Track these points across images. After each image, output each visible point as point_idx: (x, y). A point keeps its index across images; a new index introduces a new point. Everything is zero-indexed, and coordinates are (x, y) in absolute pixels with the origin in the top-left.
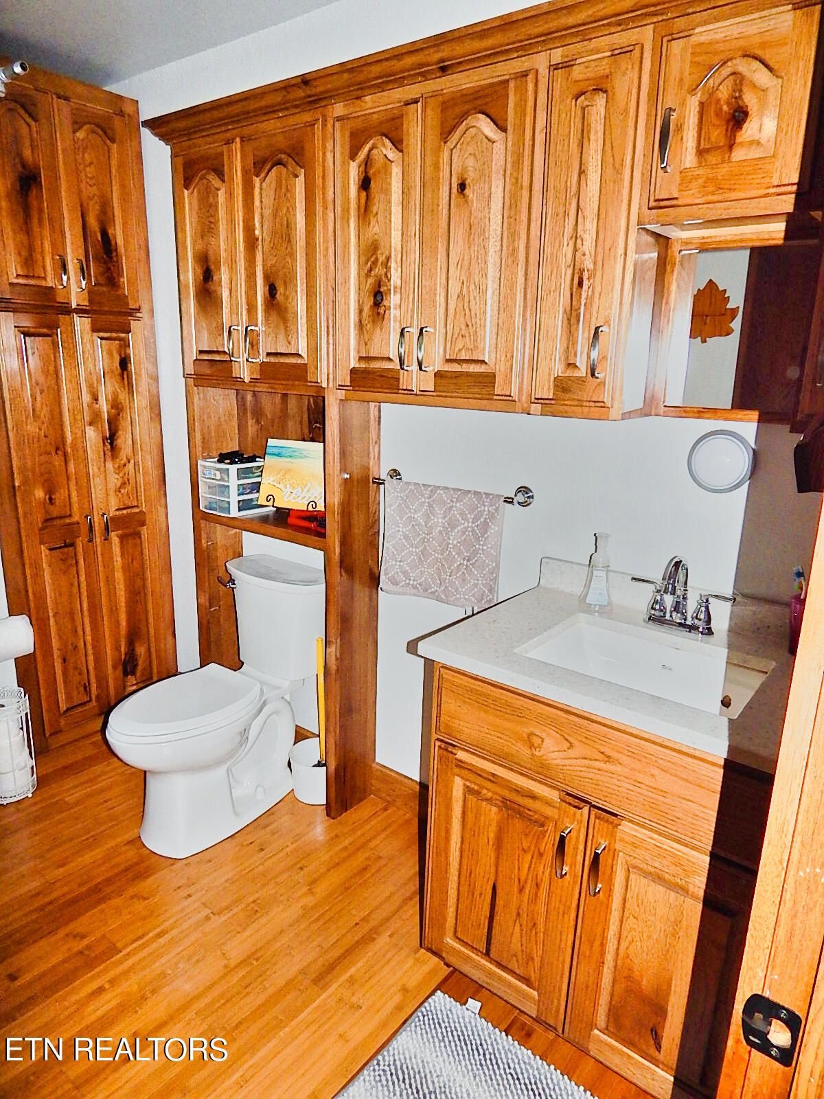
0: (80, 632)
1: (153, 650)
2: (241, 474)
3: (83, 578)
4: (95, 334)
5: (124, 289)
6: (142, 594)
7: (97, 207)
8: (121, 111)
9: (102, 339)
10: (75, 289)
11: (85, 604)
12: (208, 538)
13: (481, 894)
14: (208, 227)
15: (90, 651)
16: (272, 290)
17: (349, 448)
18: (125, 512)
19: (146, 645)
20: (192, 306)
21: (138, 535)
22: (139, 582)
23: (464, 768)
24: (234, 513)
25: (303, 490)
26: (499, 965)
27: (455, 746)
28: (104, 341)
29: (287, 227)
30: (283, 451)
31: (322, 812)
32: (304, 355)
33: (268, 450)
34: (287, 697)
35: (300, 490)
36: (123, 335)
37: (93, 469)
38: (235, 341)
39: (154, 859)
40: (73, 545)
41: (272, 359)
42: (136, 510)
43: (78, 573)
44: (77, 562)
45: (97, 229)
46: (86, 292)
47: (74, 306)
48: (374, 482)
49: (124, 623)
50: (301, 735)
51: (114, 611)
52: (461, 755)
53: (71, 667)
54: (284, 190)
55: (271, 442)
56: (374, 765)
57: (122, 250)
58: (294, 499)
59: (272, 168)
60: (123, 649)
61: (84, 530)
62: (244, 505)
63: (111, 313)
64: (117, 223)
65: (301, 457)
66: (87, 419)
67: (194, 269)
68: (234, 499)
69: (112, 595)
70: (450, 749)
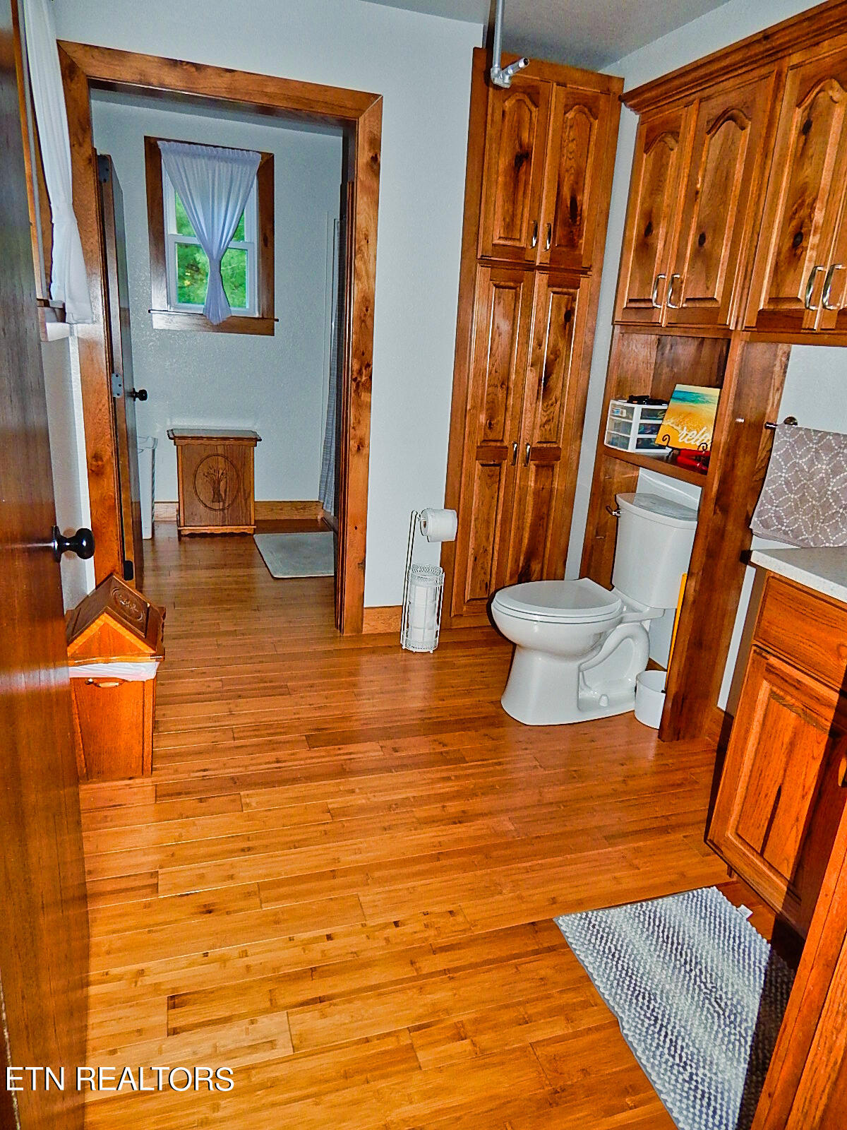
0: (491, 539)
1: (545, 570)
2: (645, 414)
3: (502, 494)
4: (550, 289)
5: (580, 250)
6: (545, 520)
7: (572, 177)
8: (608, 90)
9: (554, 293)
10: (541, 249)
11: (499, 517)
12: (606, 473)
13: (766, 796)
14: (656, 186)
15: (496, 558)
16: (702, 239)
17: (746, 390)
18: (545, 445)
19: (540, 565)
20: (631, 259)
21: (552, 467)
22: (545, 510)
23: (773, 673)
24: (632, 448)
25: (698, 433)
26: (771, 867)
27: (769, 653)
28: (555, 295)
29: (726, 179)
30: (688, 397)
31: (656, 734)
32: (719, 300)
33: (674, 395)
34: (647, 625)
35: (695, 432)
36: (572, 291)
37: (527, 404)
38: (660, 290)
39: (506, 718)
40: (500, 465)
41: (690, 305)
42: (554, 446)
43: (499, 489)
44: (500, 480)
45: (568, 197)
46: (549, 252)
47: (537, 264)
48: (767, 428)
49: (526, 541)
50: (652, 665)
51: (520, 529)
52: (773, 660)
53: (479, 565)
54: (730, 142)
55: (679, 387)
56: (714, 708)
57: (585, 214)
58: (688, 440)
59: (723, 123)
60: (521, 565)
61: (510, 455)
62: (641, 444)
63: (565, 270)
64: (586, 191)
65: (703, 402)
66: (530, 361)
67: (638, 226)
68: (634, 435)
69: (521, 515)
70: (764, 654)
